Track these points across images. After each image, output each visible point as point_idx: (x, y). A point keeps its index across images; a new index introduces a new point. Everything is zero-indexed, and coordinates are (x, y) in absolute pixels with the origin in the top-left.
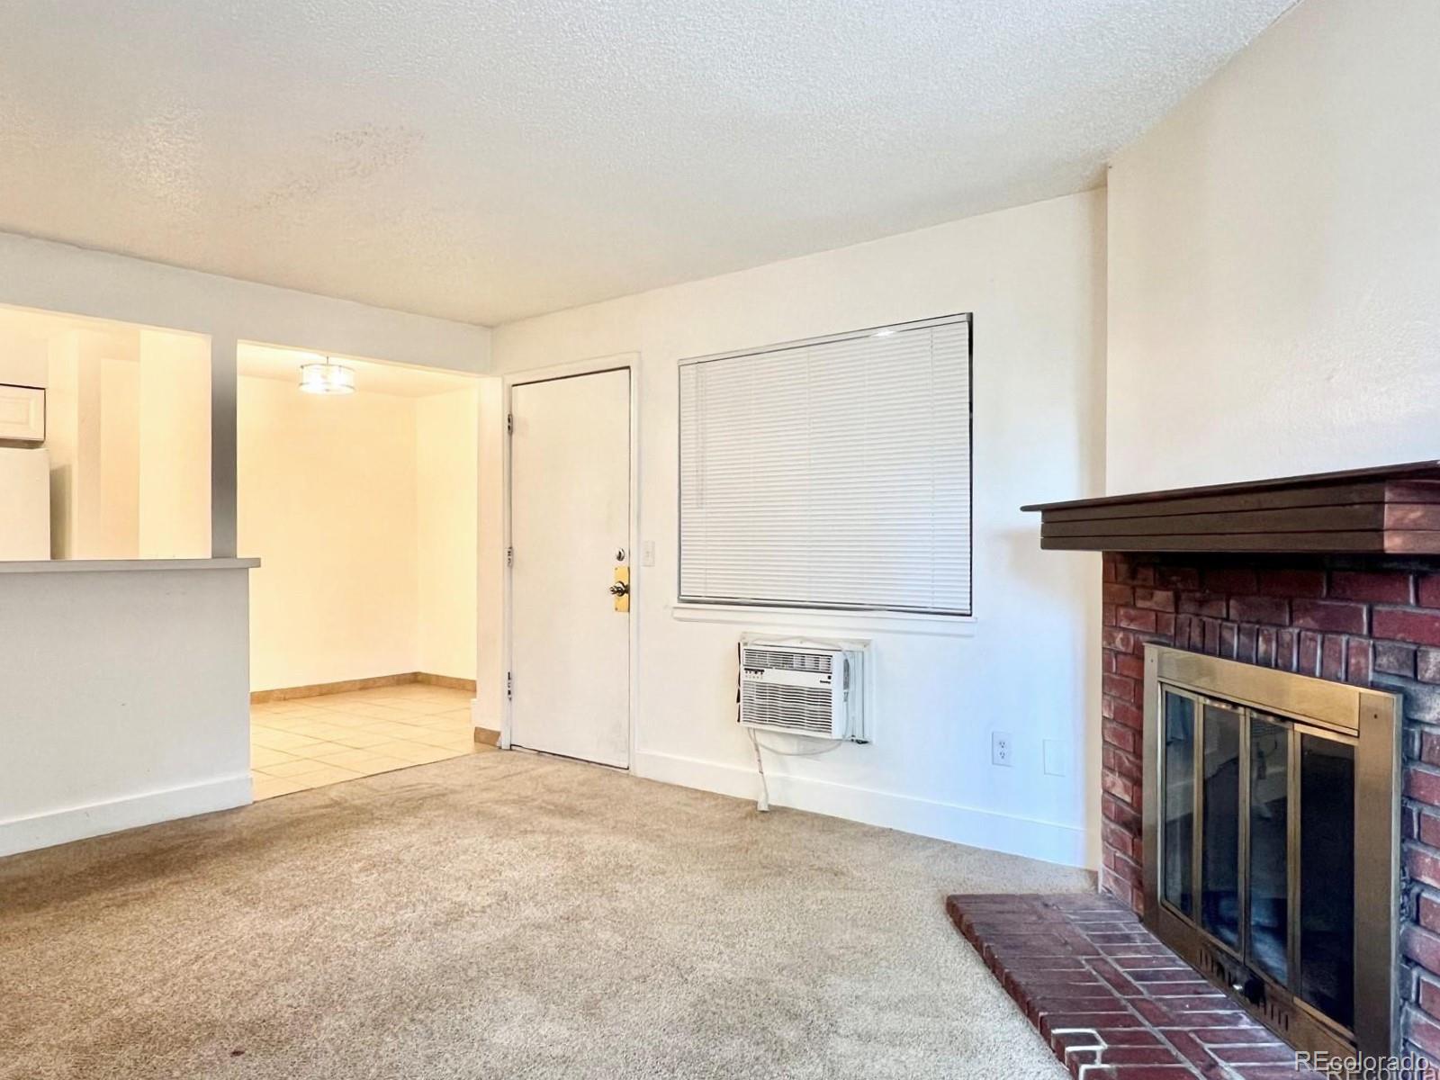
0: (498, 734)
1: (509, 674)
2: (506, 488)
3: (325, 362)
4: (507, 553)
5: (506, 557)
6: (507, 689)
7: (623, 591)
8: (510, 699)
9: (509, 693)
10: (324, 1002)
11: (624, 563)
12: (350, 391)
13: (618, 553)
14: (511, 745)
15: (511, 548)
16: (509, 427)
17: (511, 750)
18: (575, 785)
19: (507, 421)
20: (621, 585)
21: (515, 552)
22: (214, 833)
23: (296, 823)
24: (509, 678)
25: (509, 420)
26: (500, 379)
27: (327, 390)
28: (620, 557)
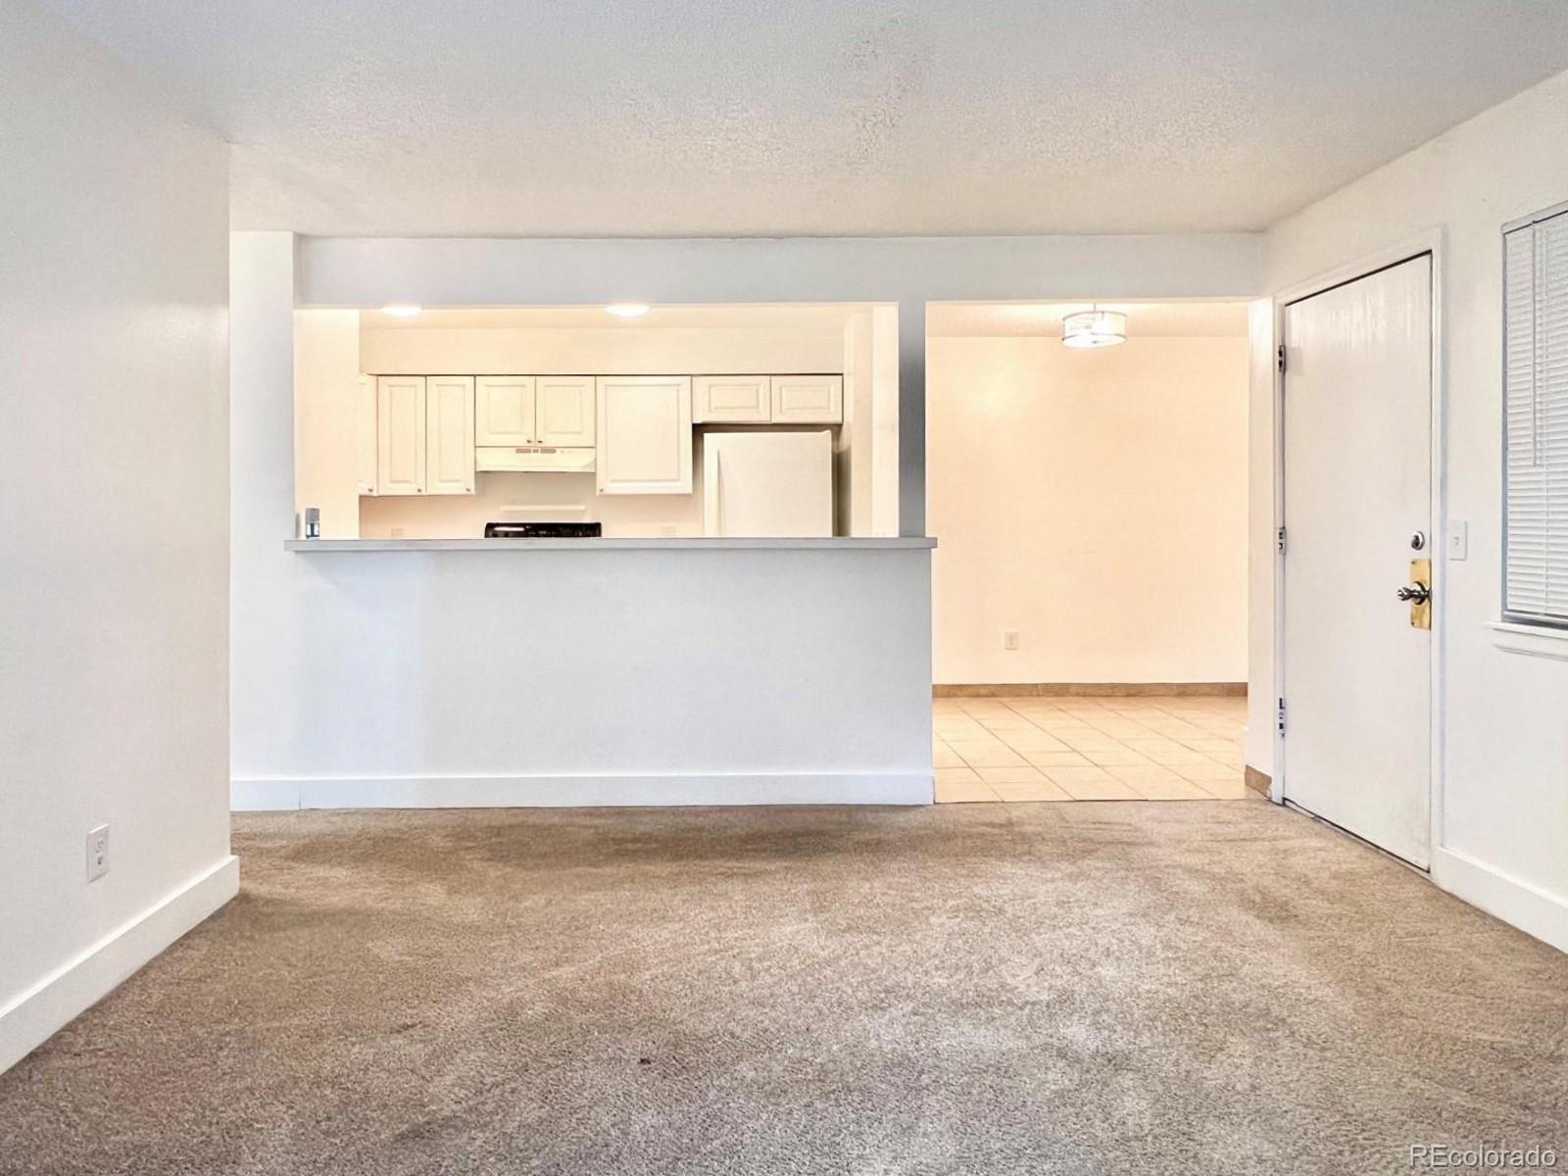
0: (1269, 780)
1: (1281, 700)
2: (1278, 449)
3: (1092, 309)
4: (1278, 536)
5: (1278, 541)
6: (1279, 721)
7: (1420, 596)
8: (1283, 735)
9: (1281, 726)
10: (764, 1043)
11: (1421, 555)
12: (1121, 340)
13: (1413, 539)
14: (1284, 799)
15: (1284, 528)
16: (1280, 363)
17: (1284, 805)
18: (1325, 875)
19: (1277, 355)
20: (1419, 588)
21: (1288, 532)
22: (873, 828)
23: (948, 837)
24: (1281, 708)
25: (1280, 353)
26: (1271, 300)
27: (1095, 342)
28: (1417, 544)
